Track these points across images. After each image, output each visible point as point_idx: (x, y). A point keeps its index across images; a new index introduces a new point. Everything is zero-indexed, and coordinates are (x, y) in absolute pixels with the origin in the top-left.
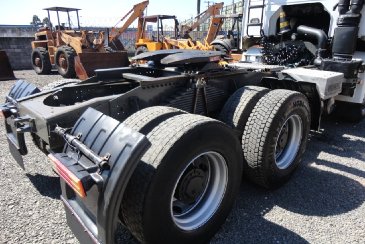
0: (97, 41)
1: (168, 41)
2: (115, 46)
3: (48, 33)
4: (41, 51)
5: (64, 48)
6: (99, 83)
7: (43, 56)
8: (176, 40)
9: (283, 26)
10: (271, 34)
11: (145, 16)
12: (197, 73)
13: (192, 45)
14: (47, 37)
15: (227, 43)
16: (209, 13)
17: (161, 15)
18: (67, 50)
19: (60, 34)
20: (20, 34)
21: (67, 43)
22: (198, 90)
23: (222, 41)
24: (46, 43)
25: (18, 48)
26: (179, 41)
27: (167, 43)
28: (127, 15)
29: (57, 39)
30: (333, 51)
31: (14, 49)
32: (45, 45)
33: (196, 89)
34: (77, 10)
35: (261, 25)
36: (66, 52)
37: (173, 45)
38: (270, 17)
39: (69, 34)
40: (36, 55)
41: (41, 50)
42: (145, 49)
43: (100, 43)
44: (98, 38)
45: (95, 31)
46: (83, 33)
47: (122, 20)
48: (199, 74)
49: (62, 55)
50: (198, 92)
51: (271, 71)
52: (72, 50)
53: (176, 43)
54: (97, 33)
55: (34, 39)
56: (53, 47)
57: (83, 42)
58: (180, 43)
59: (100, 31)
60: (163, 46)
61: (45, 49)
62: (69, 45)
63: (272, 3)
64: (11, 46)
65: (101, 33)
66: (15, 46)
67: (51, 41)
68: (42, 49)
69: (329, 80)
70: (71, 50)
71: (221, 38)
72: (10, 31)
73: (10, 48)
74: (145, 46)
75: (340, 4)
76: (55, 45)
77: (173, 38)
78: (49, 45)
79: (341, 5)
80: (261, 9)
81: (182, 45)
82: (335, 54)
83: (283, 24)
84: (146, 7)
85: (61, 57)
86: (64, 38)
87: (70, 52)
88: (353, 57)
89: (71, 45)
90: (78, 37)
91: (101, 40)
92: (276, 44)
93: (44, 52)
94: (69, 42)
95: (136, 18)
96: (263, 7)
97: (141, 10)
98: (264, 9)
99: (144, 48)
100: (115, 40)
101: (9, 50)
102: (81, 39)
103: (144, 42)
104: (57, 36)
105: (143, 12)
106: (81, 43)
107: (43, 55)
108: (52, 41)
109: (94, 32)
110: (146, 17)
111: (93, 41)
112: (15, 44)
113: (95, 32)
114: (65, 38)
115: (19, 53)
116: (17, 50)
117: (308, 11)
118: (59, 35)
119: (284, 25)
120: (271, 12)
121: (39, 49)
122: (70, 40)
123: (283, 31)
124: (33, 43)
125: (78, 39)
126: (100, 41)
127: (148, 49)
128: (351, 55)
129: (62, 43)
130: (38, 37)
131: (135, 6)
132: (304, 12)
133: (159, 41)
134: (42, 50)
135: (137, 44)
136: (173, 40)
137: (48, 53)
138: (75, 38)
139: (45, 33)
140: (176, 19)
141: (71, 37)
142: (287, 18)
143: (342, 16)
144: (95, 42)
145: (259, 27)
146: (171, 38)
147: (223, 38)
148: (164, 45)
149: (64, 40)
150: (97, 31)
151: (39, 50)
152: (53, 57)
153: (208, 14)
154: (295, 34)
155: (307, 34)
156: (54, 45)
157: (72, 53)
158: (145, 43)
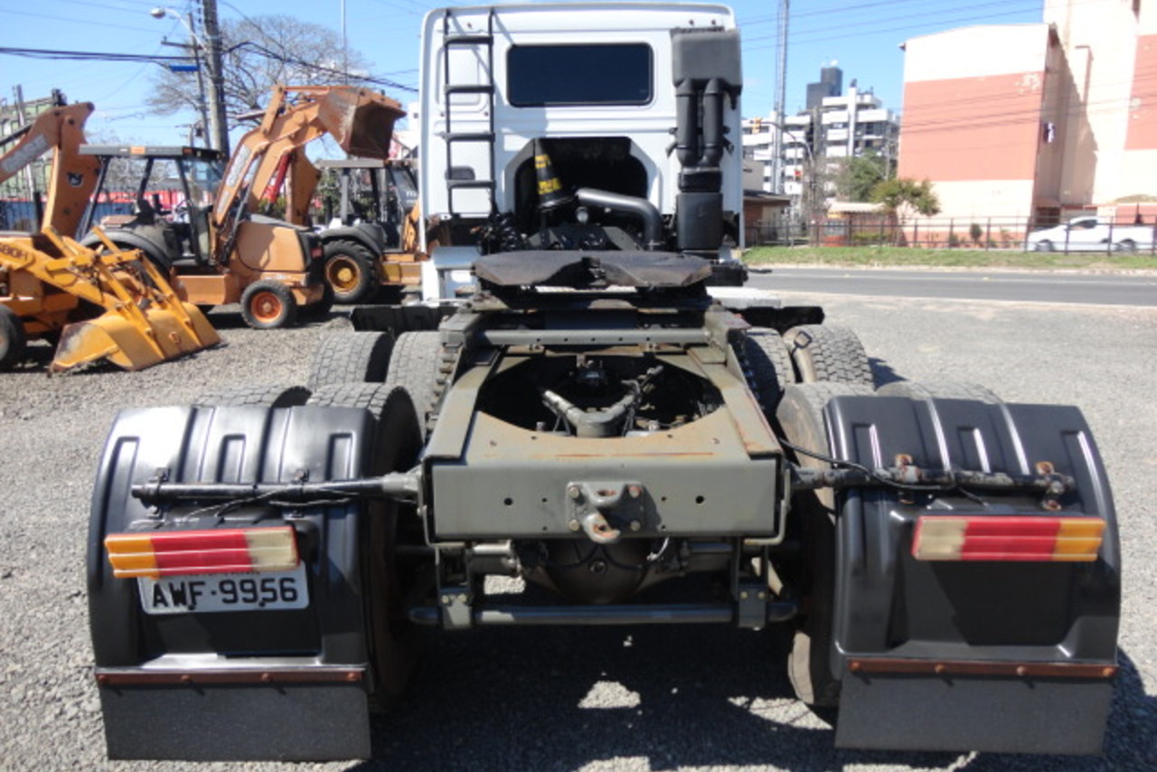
9: (549, 188)
15: (151, 240)
16: (41, 137)
23: (131, 233)
35: (492, 185)
38: (505, 164)
71: (124, 225)
75: (681, 144)
79: (683, 146)
83: (549, 185)
88: (720, 254)
92: (530, 235)
96: (489, 138)
117: (595, 155)
119: (552, 187)
120: (507, 153)
123: (550, 203)
128: (715, 251)
132: (586, 156)
142: (555, 170)
143: (687, 171)
145: (487, 192)
147: (132, 225)
153: (40, 140)
154: (580, 209)
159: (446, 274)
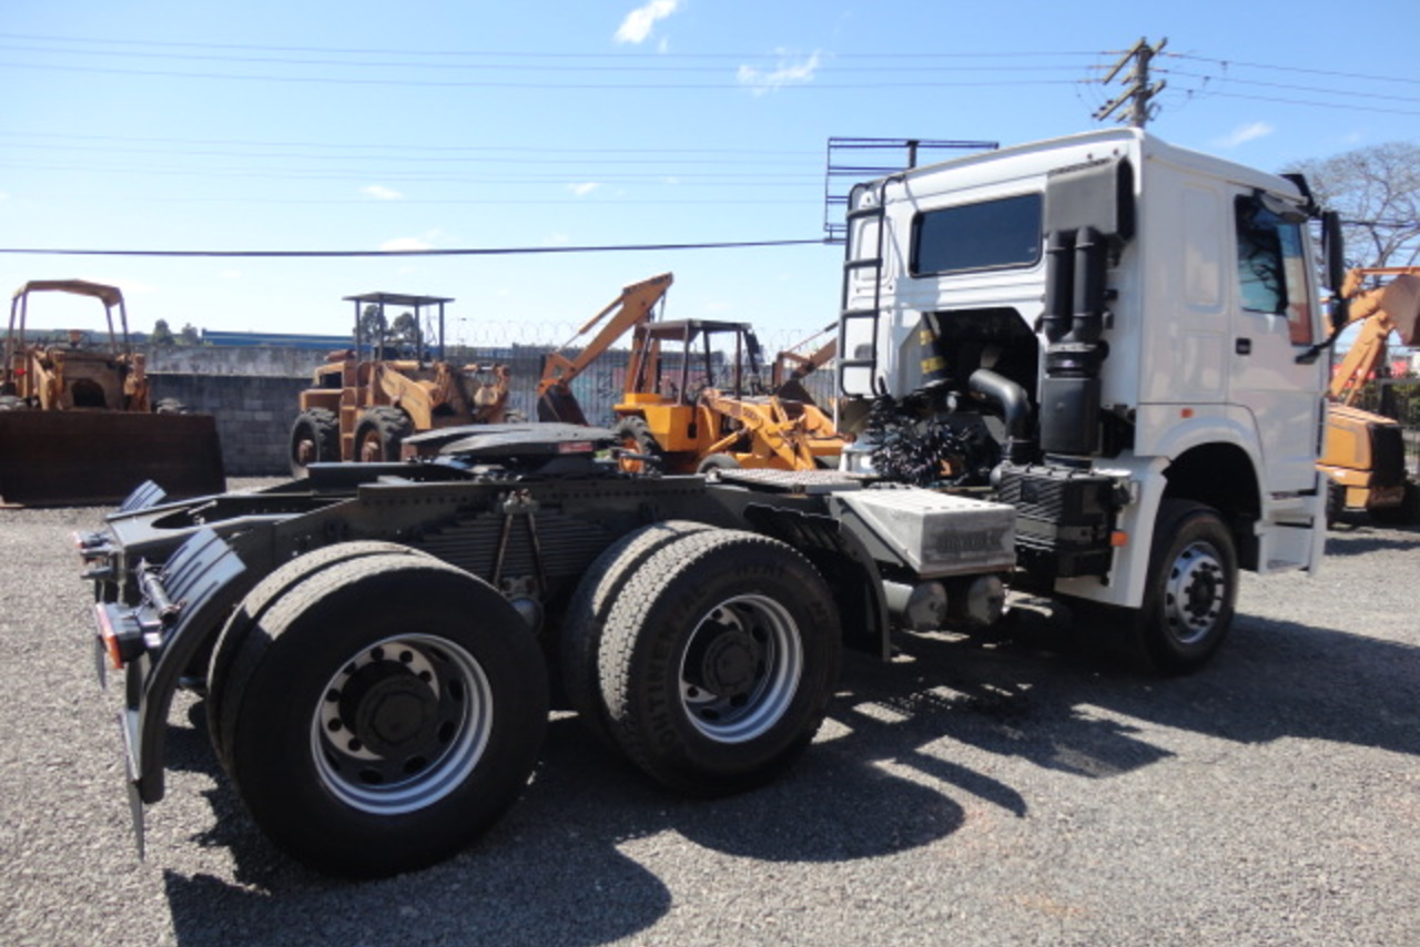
0: (485, 396)
1: (713, 400)
2: (554, 411)
3: (347, 368)
4: (319, 421)
5: (378, 412)
6: (311, 493)
7: (322, 435)
8: (739, 399)
10: (908, 392)
11: (657, 319)
12: (519, 477)
13: (780, 418)
14: (343, 380)
17: (695, 322)
18: (385, 419)
19: (380, 371)
20: (295, 366)
21: (395, 398)
22: (510, 518)
24: (338, 396)
25: (265, 409)
26: (744, 405)
27: (712, 411)
28: (602, 316)
29: (370, 387)
30: (1043, 445)
31: (254, 410)
32: (332, 403)
33: (504, 517)
34: (441, 301)
35: (873, 365)
36: (384, 425)
37: (729, 418)
38: (901, 342)
39: (403, 371)
40: (304, 430)
41: (319, 416)
42: (639, 425)
43: (493, 400)
44: (488, 386)
45: (483, 365)
46: (442, 370)
47: (584, 331)
48: (521, 480)
49: (371, 433)
50: (508, 524)
51: (808, 491)
52: (403, 419)
53: (736, 408)
54: (489, 371)
55: (308, 382)
56: (352, 408)
57: (438, 396)
58: (745, 409)
59: (497, 365)
60: (698, 417)
61: (331, 414)
62: (398, 405)
63: (903, 304)
64: (247, 402)
65: (500, 369)
66: (258, 403)
67: (351, 392)
68: (323, 414)
69: (930, 520)
70: (398, 419)
72: (266, 356)
73: (242, 408)
74: (641, 414)
75: (1048, 314)
76: (361, 403)
77: (731, 393)
78: (346, 403)
79: (1050, 317)
80: (869, 321)
81: (750, 414)
82: (1049, 455)
83: (928, 365)
84: (663, 293)
85: (371, 440)
86: (390, 383)
87: (394, 425)
88: (1093, 464)
89: (404, 405)
90: (426, 382)
91: (496, 391)
92: (918, 421)
93: (326, 422)
94: (401, 397)
95: (628, 327)
96: (875, 314)
97: (644, 304)
98: (880, 320)
99: (639, 420)
100: (553, 391)
101: (238, 413)
102: (433, 386)
103: (639, 401)
104: (372, 378)
105: (651, 307)
106: (431, 399)
107: (323, 431)
108: (355, 390)
109: (479, 366)
110: (660, 323)
111: (475, 392)
112: (258, 398)
113: (484, 368)
114: (393, 383)
115: (265, 425)
116: (261, 416)
117: (996, 330)
118: (376, 374)
119: (928, 368)
120: (904, 329)
121: (314, 414)
122: (403, 391)
123: (931, 385)
124: (303, 395)
125: (424, 387)
126: (492, 395)
127: (647, 426)
128: (1087, 459)
129: (381, 398)
130: (321, 378)
131: (628, 292)
132: (985, 331)
133: (685, 401)
134: (323, 418)
135: (618, 406)
136: (729, 398)
137: (337, 426)
138: (415, 384)
139: (339, 366)
140: (750, 332)
141: (408, 381)
143: (1052, 349)
144: (478, 397)
145: (867, 371)
146: (723, 394)
148: (702, 413)
149: (386, 388)
150: (488, 365)
151: (313, 417)
152: (348, 440)
154: (954, 393)
155: (988, 395)
156: (356, 401)
157: (399, 428)
158: (642, 407)
159: (854, 459)
